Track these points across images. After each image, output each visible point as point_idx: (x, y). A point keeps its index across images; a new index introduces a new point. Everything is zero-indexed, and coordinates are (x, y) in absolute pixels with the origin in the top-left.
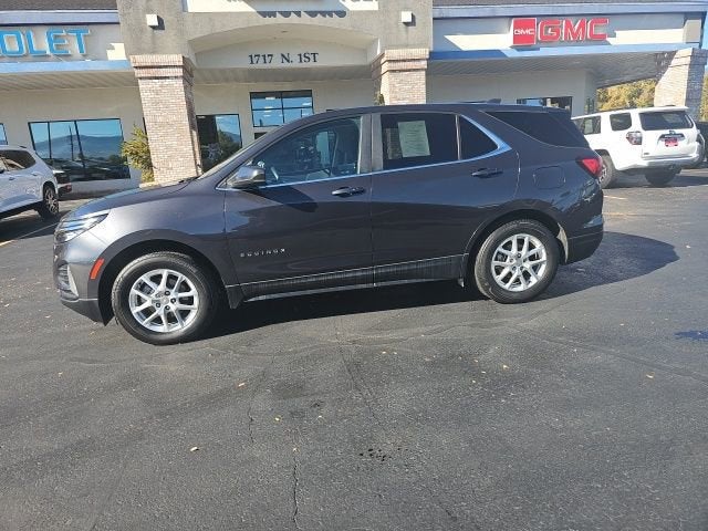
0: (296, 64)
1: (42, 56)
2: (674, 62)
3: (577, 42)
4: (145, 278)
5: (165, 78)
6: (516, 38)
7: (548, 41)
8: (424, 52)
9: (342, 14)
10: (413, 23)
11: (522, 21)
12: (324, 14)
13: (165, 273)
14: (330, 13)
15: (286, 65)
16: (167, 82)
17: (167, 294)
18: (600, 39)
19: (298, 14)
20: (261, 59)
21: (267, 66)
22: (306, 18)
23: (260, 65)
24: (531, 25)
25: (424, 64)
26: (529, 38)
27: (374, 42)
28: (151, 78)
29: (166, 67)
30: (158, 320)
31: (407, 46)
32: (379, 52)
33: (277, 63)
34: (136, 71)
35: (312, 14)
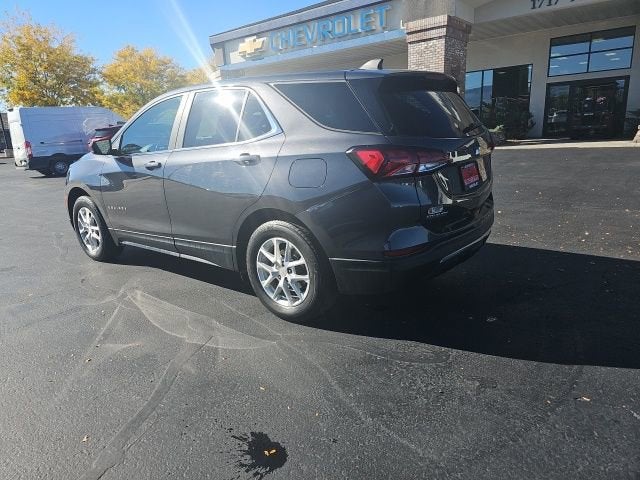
1: (357, 34)
5: (431, 39)
16: (431, 43)
21: (552, 8)
23: (543, 9)
28: (418, 42)
29: (432, 29)
33: (564, 3)
34: (408, 37)
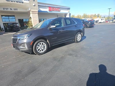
0: (13, 10)
2: (67, 15)
3: (57, 11)
4: (39, 44)
6: (49, 10)
7: (53, 10)
8: (37, 10)
9: (23, 3)
10: (35, 6)
11: (50, 7)
12: (19, 2)
13: (41, 43)
14: (20, 2)
15: (11, 10)
17: (42, 46)
18: (59, 11)
19: (14, 2)
20: (6, 9)
21: (7, 10)
22: (16, 3)
23: (6, 10)
24: (51, 8)
25: (37, 12)
26: (51, 10)
27: (29, 8)
30: (40, 51)
31: (34, 9)
32: (30, 10)
33: (9, 10)
35: (17, 2)
